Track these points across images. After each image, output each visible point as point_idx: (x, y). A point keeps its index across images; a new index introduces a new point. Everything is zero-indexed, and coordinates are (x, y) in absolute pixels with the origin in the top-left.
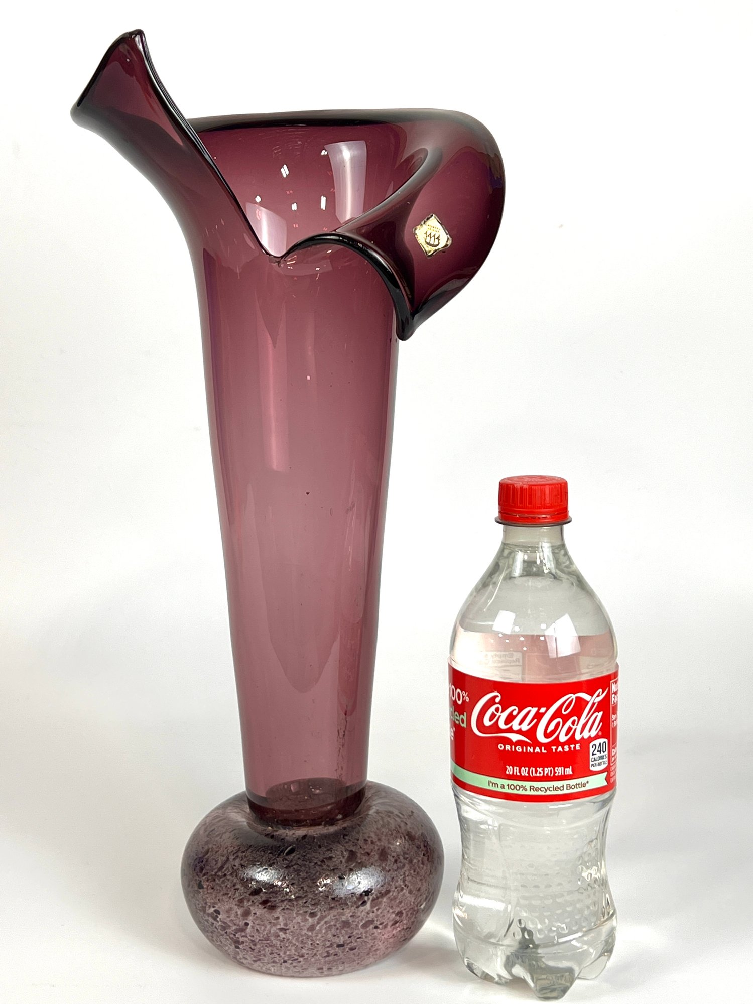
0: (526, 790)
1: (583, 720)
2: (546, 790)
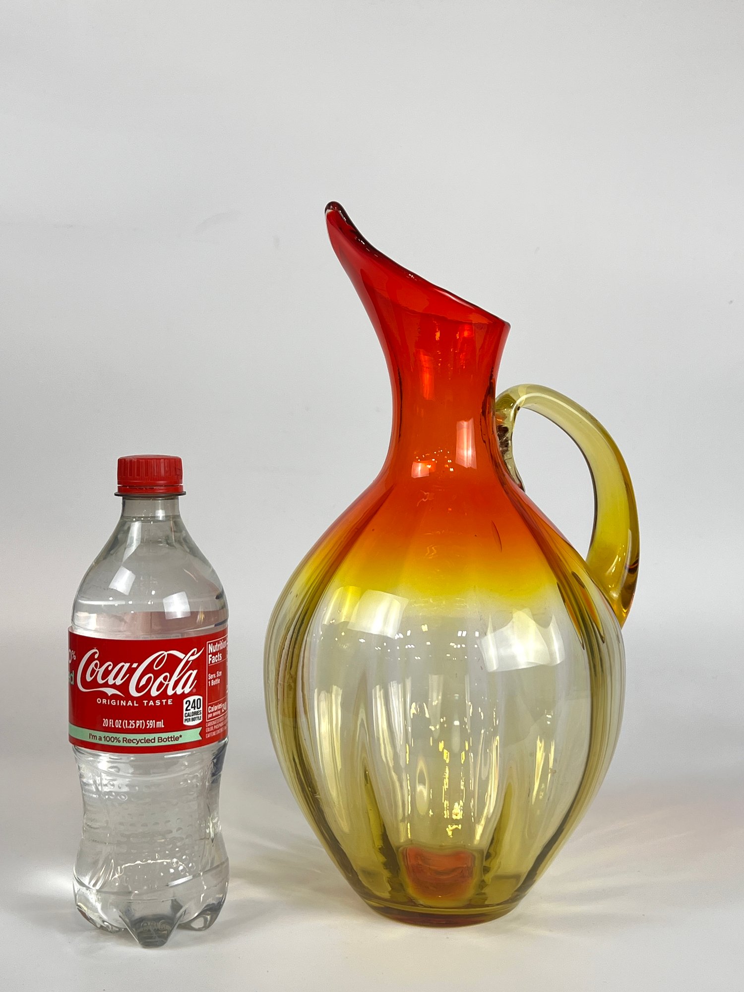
0: (119, 742)
1: (175, 677)
2: (138, 742)
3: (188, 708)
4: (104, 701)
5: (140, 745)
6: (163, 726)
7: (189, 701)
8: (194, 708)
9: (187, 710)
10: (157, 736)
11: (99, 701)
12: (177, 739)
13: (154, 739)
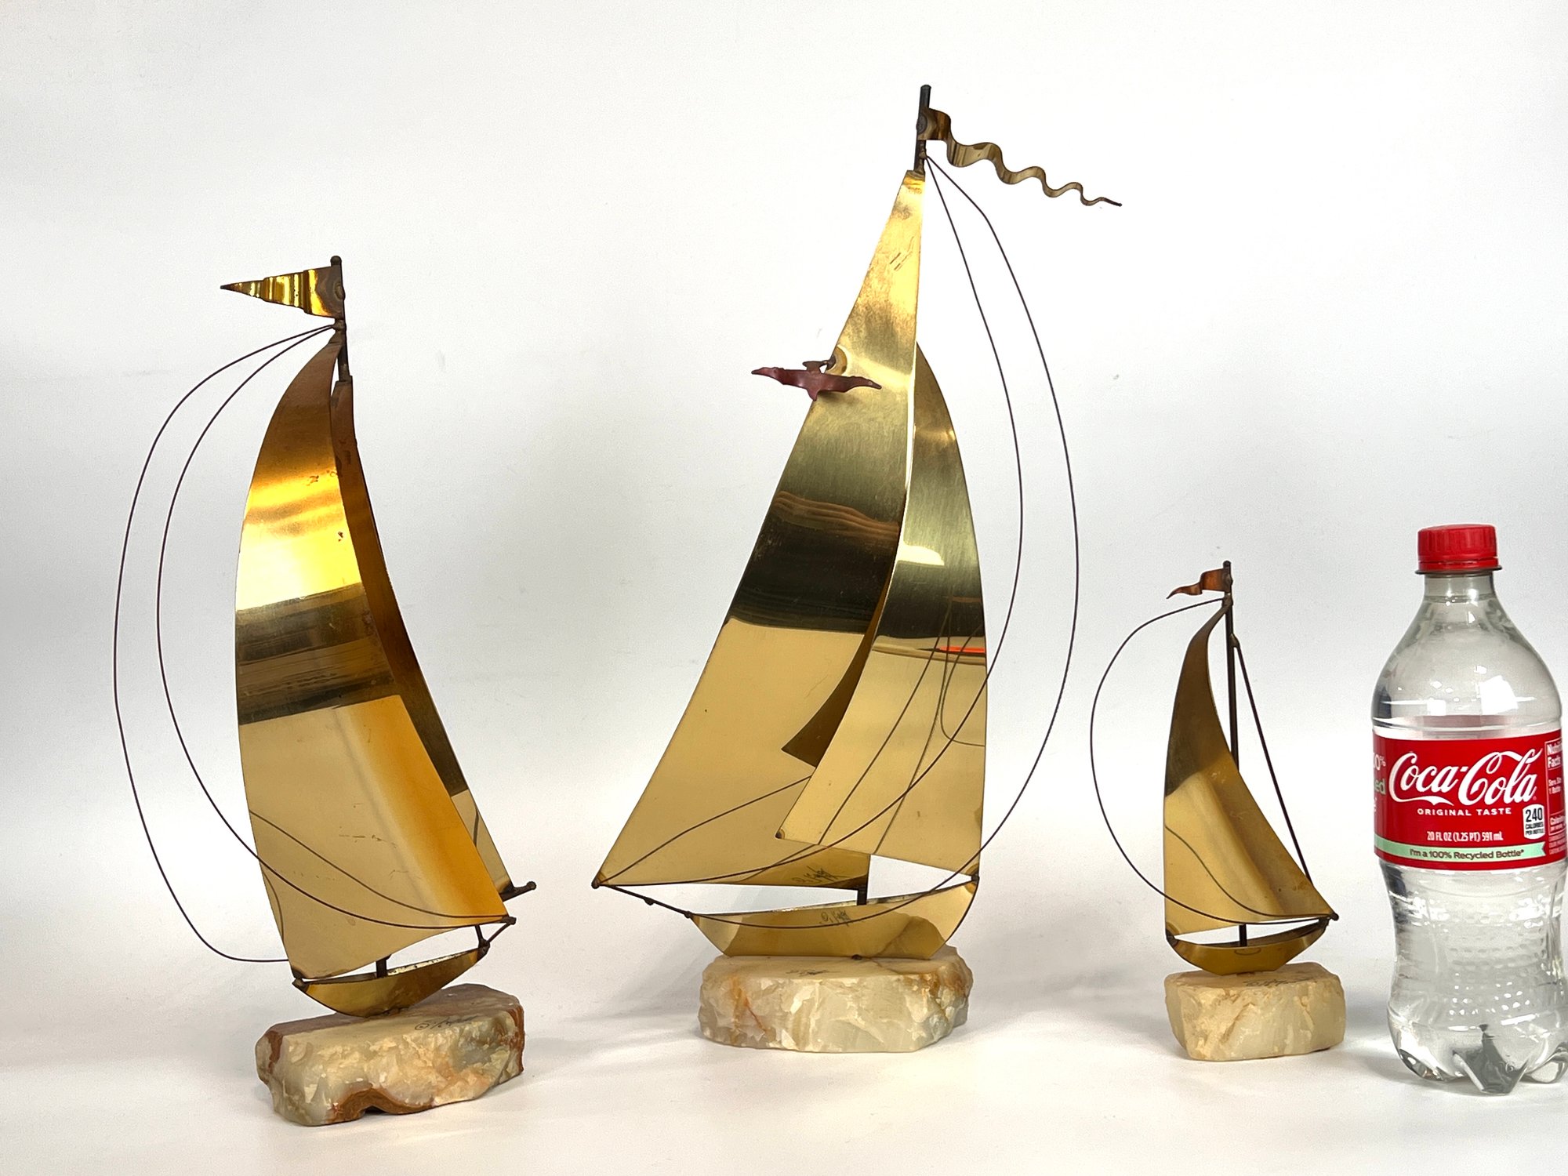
0: (1450, 857)
1: (1512, 782)
2: (1473, 857)
3: (1529, 819)
4: (1428, 811)
5: (1476, 860)
6: (1501, 839)
7: (1529, 811)
8: (1535, 818)
9: (1528, 821)
10: (1495, 850)
11: (1420, 811)
12: (1518, 854)
13: (1492, 853)
